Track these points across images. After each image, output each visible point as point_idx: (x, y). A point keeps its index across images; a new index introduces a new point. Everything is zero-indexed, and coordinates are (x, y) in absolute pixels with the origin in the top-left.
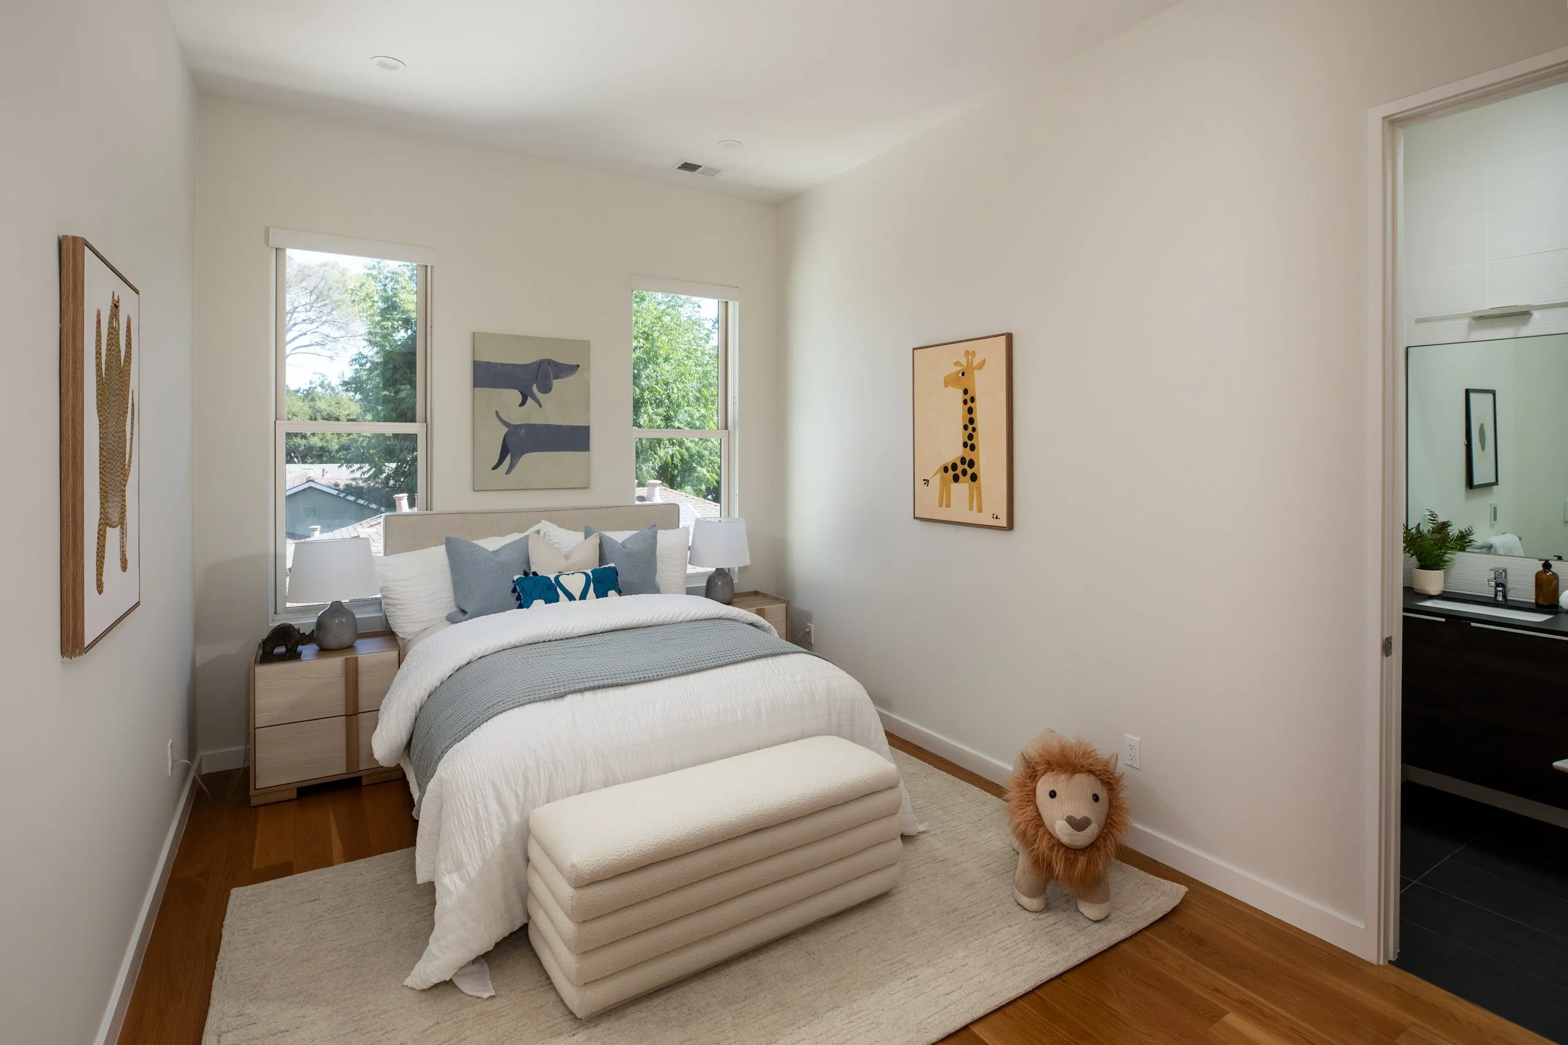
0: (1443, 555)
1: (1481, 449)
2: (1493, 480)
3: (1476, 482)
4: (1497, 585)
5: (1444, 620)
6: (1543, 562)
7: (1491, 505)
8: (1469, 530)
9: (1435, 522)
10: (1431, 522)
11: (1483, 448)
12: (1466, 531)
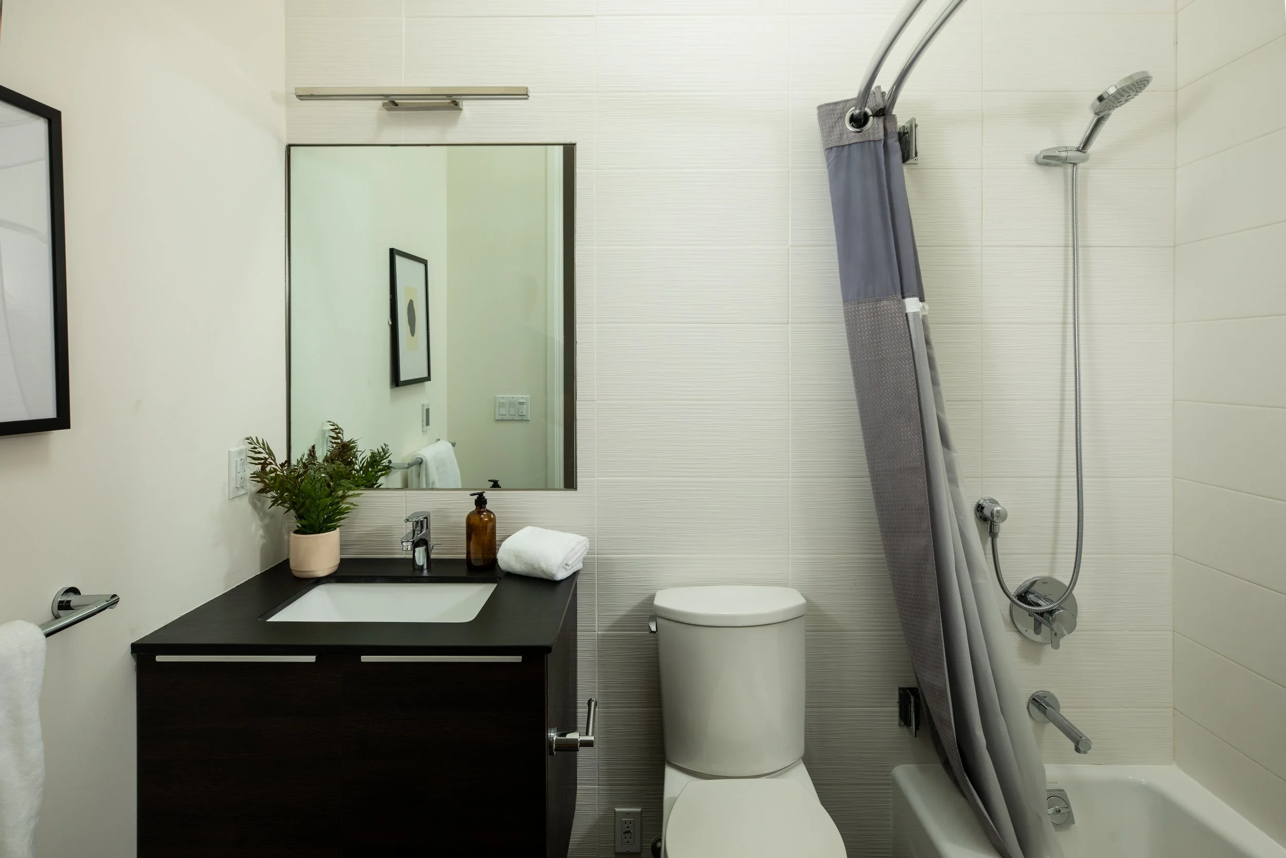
0: (338, 503)
1: (410, 333)
2: (426, 375)
3: (403, 377)
4: (416, 545)
5: (312, 659)
6: (476, 497)
7: (423, 405)
8: (383, 449)
9: (339, 441)
10: (333, 441)
11: (413, 332)
12: (379, 453)
